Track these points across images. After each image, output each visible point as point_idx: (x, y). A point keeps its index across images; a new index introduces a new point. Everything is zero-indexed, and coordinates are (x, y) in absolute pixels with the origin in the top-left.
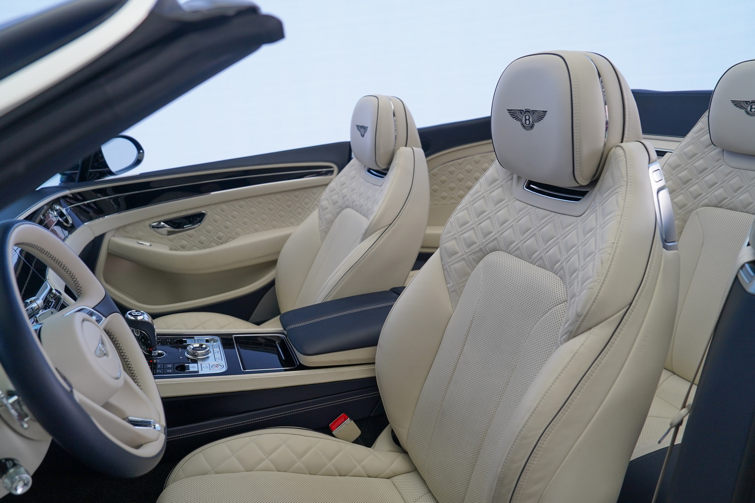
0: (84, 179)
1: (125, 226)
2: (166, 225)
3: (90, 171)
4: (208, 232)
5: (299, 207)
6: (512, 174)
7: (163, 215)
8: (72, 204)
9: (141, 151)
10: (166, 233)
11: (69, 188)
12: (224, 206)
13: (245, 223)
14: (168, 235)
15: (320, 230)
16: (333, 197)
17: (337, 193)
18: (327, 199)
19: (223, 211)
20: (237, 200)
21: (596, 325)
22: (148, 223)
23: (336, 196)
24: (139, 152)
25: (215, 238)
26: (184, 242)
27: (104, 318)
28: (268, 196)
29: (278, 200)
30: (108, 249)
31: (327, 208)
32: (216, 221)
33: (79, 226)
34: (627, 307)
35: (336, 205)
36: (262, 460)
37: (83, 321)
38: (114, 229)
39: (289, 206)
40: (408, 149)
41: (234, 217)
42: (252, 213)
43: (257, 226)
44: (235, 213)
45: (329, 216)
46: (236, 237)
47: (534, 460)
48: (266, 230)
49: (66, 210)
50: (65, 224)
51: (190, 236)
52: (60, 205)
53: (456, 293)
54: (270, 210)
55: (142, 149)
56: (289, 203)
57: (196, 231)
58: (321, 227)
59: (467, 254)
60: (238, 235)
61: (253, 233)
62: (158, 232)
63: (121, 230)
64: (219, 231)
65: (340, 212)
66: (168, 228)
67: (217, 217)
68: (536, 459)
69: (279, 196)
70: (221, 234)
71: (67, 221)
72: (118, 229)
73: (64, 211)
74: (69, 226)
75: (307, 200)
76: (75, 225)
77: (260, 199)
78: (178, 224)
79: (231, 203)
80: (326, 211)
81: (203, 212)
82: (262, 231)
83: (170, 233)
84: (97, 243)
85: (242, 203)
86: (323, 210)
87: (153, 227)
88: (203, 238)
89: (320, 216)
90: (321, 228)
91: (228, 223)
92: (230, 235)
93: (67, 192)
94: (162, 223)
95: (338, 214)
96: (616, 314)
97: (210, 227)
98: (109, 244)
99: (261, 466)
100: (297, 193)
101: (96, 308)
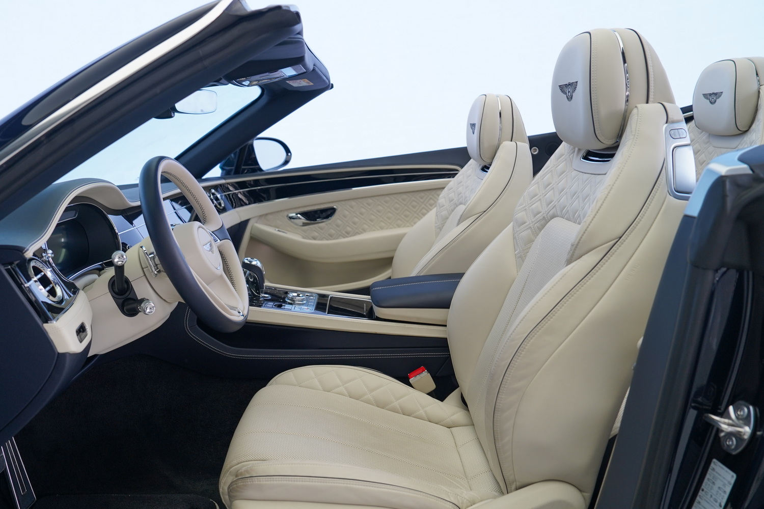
0: (238, 172)
1: (266, 215)
2: (303, 218)
3: (243, 167)
4: (338, 226)
5: (423, 208)
6: (574, 148)
7: (299, 208)
8: (225, 192)
9: (289, 154)
10: (301, 224)
11: (225, 179)
12: (353, 203)
13: (371, 220)
14: (303, 226)
15: (435, 226)
16: (450, 195)
17: (454, 192)
18: (445, 197)
19: (352, 207)
20: (366, 197)
21: (586, 254)
22: (285, 213)
23: (453, 194)
24: (287, 155)
25: (344, 232)
26: (316, 234)
27: (219, 241)
28: (395, 196)
29: (404, 200)
30: (251, 233)
31: (443, 206)
32: (345, 216)
33: (230, 210)
34: (617, 240)
35: (452, 203)
36: (339, 386)
37: (199, 227)
38: (257, 216)
39: (414, 207)
40: (513, 143)
41: (362, 214)
42: (379, 211)
43: (383, 224)
44: (363, 210)
45: (444, 213)
46: (362, 233)
47: (518, 359)
48: (391, 228)
49: (221, 196)
50: (219, 206)
51: (321, 229)
52: (216, 190)
53: (521, 258)
54: (397, 209)
55: (290, 152)
56: (414, 203)
57: (327, 224)
58: (437, 223)
59: (533, 223)
60: (364, 231)
61: (378, 230)
62: (292, 222)
63: (262, 217)
64: (348, 226)
65: (455, 208)
66: (303, 220)
67: (347, 213)
68: (520, 358)
69: (405, 196)
70: (349, 229)
71: (220, 204)
72: (261, 216)
73: (219, 196)
74: (221, 208)
75: (432, 202)
76: (226, 208)
77: (387, 198)
78: (312, 216)
79: (360, 200)
80: (443, 208)
81: (335, 207)
82: (387, 229)
83: (305, 224)
84: (242, 226)
85: (370, 201)
86: (440, 208)
87: (291, 218)
88: (333, 232)
89: (437, 213)
90: (436, 225)
91: (356, 220)
92: (357, 231)
93: (223, 181)
94: (299, 215)
95: (453, 211)
96: (604, 244)
97: (339, 222)
98: (252, 228)
99: (336, 390)
100: (422, 194)
101: (214, 232)
